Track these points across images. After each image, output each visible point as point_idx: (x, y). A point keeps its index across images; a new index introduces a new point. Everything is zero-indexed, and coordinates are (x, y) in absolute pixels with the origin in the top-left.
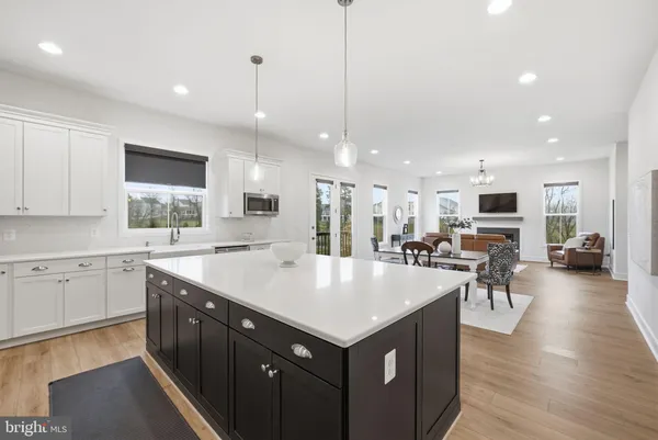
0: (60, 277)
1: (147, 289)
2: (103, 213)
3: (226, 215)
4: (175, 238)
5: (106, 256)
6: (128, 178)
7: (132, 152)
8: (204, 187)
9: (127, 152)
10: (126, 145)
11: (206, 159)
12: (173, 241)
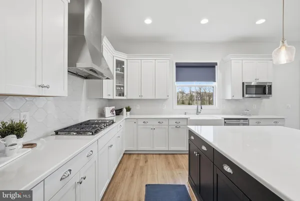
0: (152, 127)
1: (189, 144)
2: (168, 98)
3: (230, 97)
4: (199, 111)
5: (168, 119)
6: (177, 80)
7: (179, 66)
8: (215, 81)
9: (177, 67)
10: (176, 63)
11: (216, 64)
12: (198, 113)
